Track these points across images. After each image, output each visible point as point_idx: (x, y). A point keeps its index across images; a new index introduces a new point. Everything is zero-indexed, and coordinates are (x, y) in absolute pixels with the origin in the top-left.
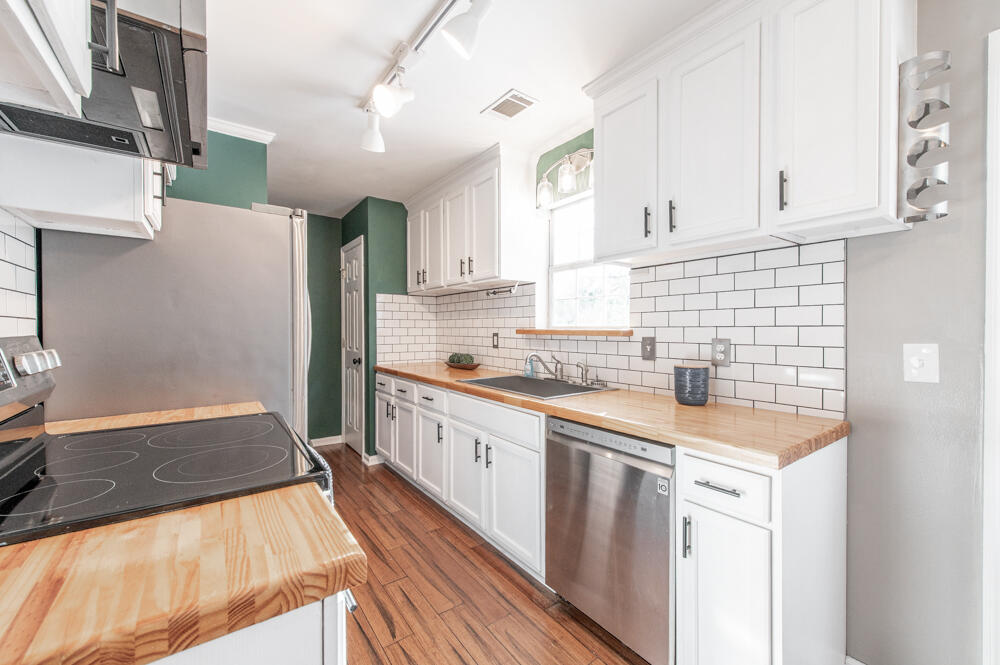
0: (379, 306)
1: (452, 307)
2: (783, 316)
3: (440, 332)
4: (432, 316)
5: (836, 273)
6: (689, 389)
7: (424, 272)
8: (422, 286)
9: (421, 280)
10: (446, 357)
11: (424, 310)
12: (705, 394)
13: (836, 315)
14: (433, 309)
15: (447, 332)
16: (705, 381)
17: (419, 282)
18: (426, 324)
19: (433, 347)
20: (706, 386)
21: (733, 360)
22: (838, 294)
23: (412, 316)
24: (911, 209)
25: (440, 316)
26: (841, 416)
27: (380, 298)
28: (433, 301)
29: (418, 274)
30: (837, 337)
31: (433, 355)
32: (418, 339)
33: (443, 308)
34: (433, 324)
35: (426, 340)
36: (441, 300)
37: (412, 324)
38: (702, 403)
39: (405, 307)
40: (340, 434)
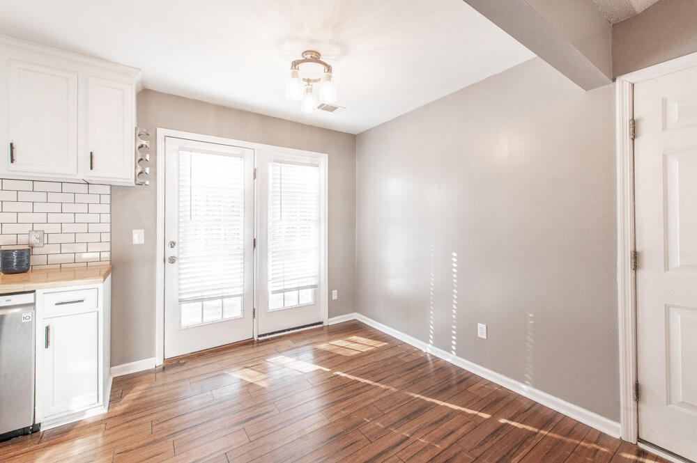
2: (79, 218)
5: (106, 199)
6: (15, 264)
12: (28, 265)
13: (106, 218)
16: (29, 257)
20: (29, 260)
21: (46, 242)
22: (107, 209)
24: (139, 181)
26: (109, 263)
30: (107, 228)
38: (25, 271)
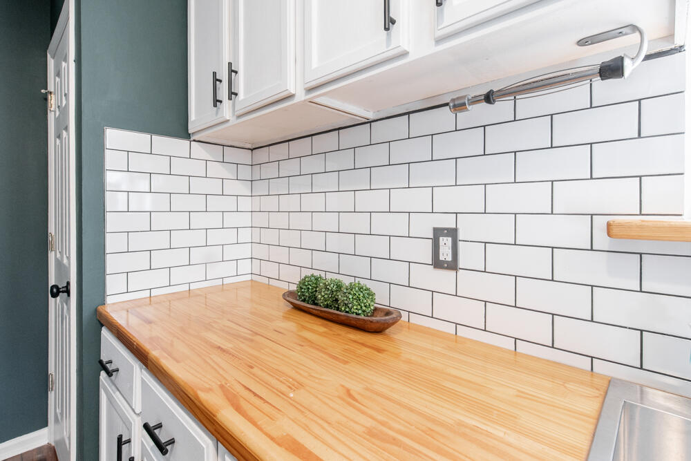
0: (111, 159)
1: (290, 167)
3: (261, 220)
4: (243, 189)
7: (232, 71)
8: (226, 109)
9: (223, 92)
10: (291, 279)
11: (226, 174)
14: (245, 172)
15: (280, 220)
17: (216, 102)
18: (229, 203)
19: (246, 251)
23: (199, 185)
25: (261, 188)
27: (114, 137)
28: (245, 157)
29: (216, 80)
31: (245, 267)
32: (214, 237)
33: (269, 171)
34: (246, 204)
35: (230, 236)
36: (262, 155)
37: (199, 203)
39: (179, 166)
40: (44, 424)
